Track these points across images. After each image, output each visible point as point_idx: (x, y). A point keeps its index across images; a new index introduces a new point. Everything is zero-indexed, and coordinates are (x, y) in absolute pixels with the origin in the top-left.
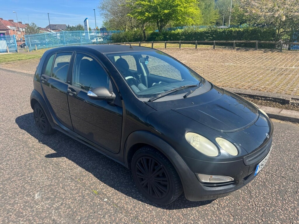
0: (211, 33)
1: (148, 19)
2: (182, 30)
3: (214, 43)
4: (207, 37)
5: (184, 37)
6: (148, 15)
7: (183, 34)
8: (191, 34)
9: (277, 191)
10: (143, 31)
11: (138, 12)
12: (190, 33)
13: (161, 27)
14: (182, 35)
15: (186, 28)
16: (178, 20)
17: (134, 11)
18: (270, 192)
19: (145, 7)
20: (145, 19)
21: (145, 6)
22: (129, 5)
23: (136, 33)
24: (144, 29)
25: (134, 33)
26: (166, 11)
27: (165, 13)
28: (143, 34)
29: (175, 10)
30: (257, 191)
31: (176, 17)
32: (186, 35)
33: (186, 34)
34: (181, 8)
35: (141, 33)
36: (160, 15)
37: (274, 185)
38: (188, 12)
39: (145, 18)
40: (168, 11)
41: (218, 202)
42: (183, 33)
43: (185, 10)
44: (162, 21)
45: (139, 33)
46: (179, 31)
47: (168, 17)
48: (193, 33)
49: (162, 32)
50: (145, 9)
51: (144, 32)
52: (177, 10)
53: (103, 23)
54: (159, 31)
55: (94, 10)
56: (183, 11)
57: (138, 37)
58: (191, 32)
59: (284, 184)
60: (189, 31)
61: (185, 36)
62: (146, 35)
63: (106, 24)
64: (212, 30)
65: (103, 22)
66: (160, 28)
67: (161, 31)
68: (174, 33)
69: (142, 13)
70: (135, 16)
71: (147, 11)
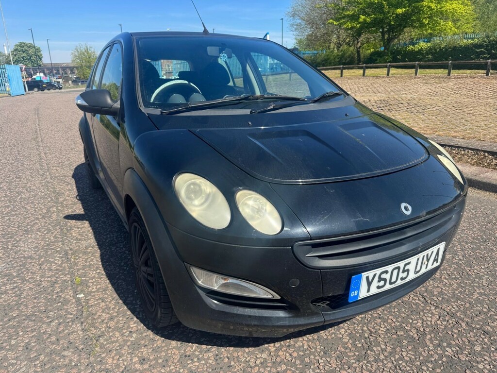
0: (487, 46)
1: (365, 27)
2: (429, 44)
3: (489, 64)
4: (478, 55)
5: (430, 57)
6: (364, 20)
7: (430, 51)
8: (446, 50)
9: (444, 359)
10: (357, 49)
11: (348, 15)
12: (443, 48)
13: (390, 40)
14: (427, 54)
15: (436, 40)
16: (422, 25)
17: (341, 15)
18: (421, 358)
19: (361, 6)
20: (360, 28)
21: (361, 4)
22: (333, 5)
23: (344, 54)
24: (358, 46)
25: (340, 54)
26: (400, 11)
27: (397, 14)
28: (356, 55)
29: (417, 8)
30: (389, 349)
31: (419, 20)
32: (435, 53)
33: (436, 50)
34: (430, 4)
35: (353, 53)
36: (387, 18)
37: (445, 344)
38: (444, 9)
39: (358, 25)
40: (404, 9)
41: (274, 349)
42: (430, 49)
43: (439, 6)
44: (392, 29)
45: (350, 53)
46: (423, 45)
47: (404, 22)
48: (450, 48)
49: (390, 49)
50: (361, 9)
51: (358, 52)
52: (422, 6)
53: (296, 41)
54: (385, 47)
55: (282, 19)
56: (434, 9)
57: (346, 60)
58: (446, 46)
59: (478, 348)
60: (443, 45)
61: (432, 54)
62: (362, 56)
63: (300, 42)
64: (489, 41)
65: (296, 39)
66: (387, 43)
67: (387, 47)
68: (413, 50)
69: (354, 18)
70: (341, 24)
71: (365, 13)
